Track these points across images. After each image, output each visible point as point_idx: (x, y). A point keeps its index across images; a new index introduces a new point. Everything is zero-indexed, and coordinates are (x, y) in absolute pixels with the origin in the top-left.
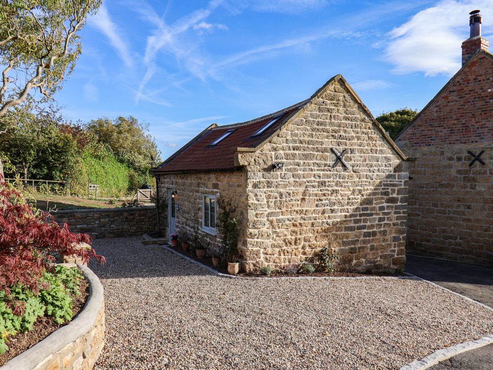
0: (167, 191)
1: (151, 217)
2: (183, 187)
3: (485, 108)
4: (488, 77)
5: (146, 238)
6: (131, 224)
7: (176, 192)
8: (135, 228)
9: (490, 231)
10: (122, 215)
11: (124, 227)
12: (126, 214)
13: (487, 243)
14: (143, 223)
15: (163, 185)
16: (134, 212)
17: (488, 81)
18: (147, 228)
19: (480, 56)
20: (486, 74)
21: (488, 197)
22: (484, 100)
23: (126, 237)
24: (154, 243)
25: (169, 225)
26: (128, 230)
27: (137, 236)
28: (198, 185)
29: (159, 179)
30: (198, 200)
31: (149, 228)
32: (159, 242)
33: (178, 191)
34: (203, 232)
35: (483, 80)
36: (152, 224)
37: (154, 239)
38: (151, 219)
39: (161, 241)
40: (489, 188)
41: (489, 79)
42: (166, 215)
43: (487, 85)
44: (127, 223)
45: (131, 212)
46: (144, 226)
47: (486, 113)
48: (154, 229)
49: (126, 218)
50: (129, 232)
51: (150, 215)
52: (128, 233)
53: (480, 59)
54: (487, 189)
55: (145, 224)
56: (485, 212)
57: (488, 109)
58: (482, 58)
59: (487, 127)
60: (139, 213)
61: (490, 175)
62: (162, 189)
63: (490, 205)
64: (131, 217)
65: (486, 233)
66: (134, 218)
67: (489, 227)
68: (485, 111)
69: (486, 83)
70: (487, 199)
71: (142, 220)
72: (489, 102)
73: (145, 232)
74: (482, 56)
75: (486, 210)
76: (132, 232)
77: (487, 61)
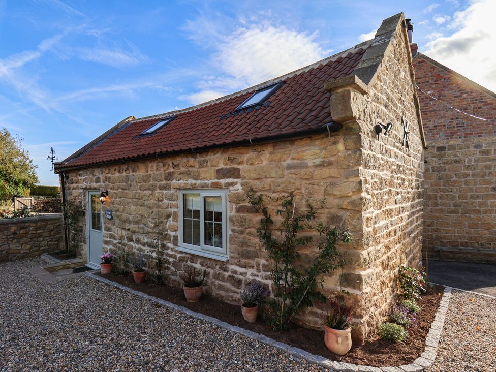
0: (84, 193)
1: (52, 230)
2: (124, 184)
3: (426, 109)
4: (427, 79)
5: (48, 260)
6: (22, 241)
7: (107, 193)
8: (29, 247)
9: (433, 226)
10: (7, 229)
11: (11, 246)
12: (13, 228)
13: (430, 237)
14: (41, 239)
15: (74, 185)
16: (27, 224)
17: (427, 84)
18: (47, 246)
19: (419, 60)
20: (425, 77)
21: (431, 193)
22: (425, 101)
23: (14, 261)
24: (65, 267)
25: (88, 241)
26: (17, 251)
27: (33, 257)
28: (169, 176)
29: (67, 178)
30: (165, 201)
31: (50, 245)
32: (72, 266)
33: (109, 190)
34: (181, 252)
35: (422, 83)
36: (54, 240)
37: (64, 262)
38: (52, 233)
39: (74, 264)
40: (432, 185)
41: (428, 82)
42: (82, 227)
43: (426, 87)
44: (15, 241)
45: (23, 225)
46: (43, 243)
47: (427, 114)
48: (58, 245)
49: (14, 233)
50: (19, 253)
51: (52, 228)
52: (19, 255)
53: (419, 63)
54: (430, 186)
55: (43, 240)
56: (429, 208)
57: (428, 110)
58: (421, 62)
59: (428, 127)
60: (35, 225)
61: (433, 173)
62: (73, 191)
63: (433, 201)
64: (22, 231)
65: (429, 228)
66: (27, 233)
67: (432, 223)
68: (425, 112)
69: (426, 85)
70: (430, 195)
71: (40, 235)
72: (430, 103)
73: (44, 251)
74: (421, 60)
75: (429, 206)
76: (24, 253)
77: (426, 64)
